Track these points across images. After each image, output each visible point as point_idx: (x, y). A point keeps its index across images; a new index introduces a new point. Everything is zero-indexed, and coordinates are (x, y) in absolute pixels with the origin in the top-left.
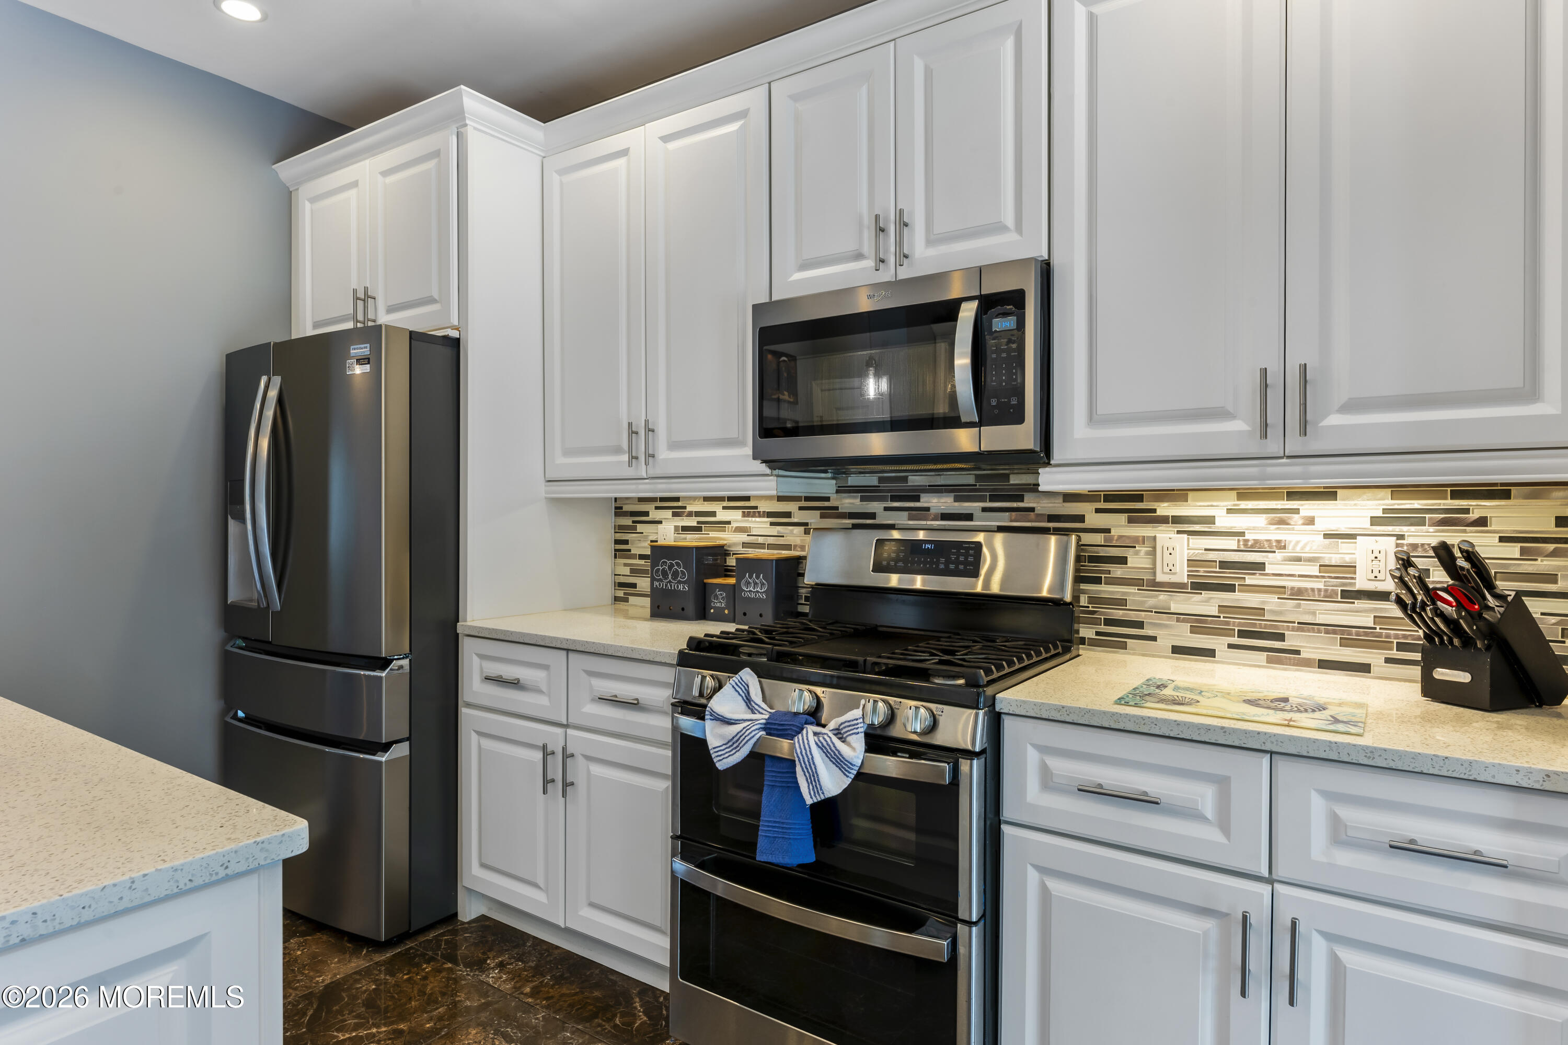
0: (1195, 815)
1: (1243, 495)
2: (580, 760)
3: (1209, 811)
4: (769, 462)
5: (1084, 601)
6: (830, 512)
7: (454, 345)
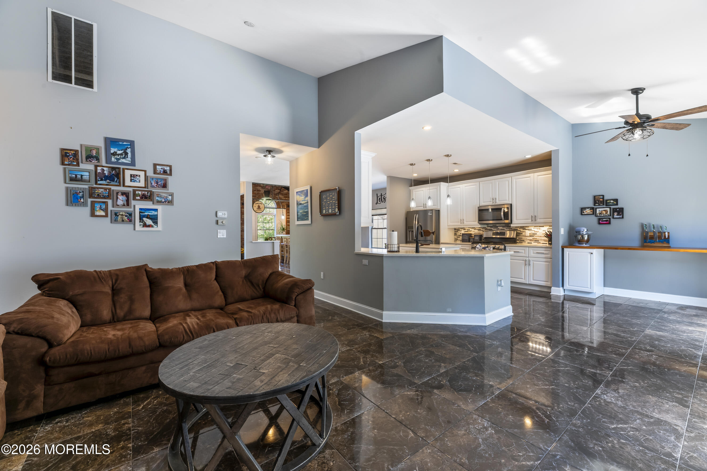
0: (523, 253)
1: (535, 227)
3: (524, 252)
4: (480, 224)
5: (517, 238)
6: (487, 229)
7: (439, 210)
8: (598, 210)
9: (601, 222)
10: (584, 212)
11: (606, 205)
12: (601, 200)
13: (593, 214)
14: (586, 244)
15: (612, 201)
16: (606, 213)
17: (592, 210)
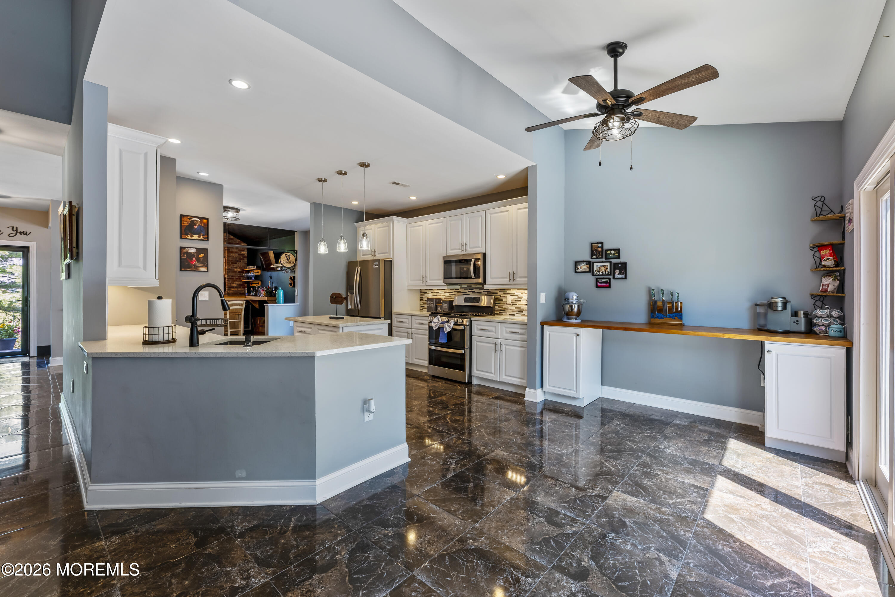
0: (492, 332)
1: (518, 289)
2: (414, 334)
3: (494, 331)
4: (446, 283)
5: (497, 307)
6: (459, 292)
7: (391, 261)
8: (595, 264)
9: (599, 284)
10: (578, 269)
11: (606, 259)
12: (600, 249)
13: (590, 272)
14: (576, 319)
15: (613, 252)
16: (606, 271)
17: (588, 266)
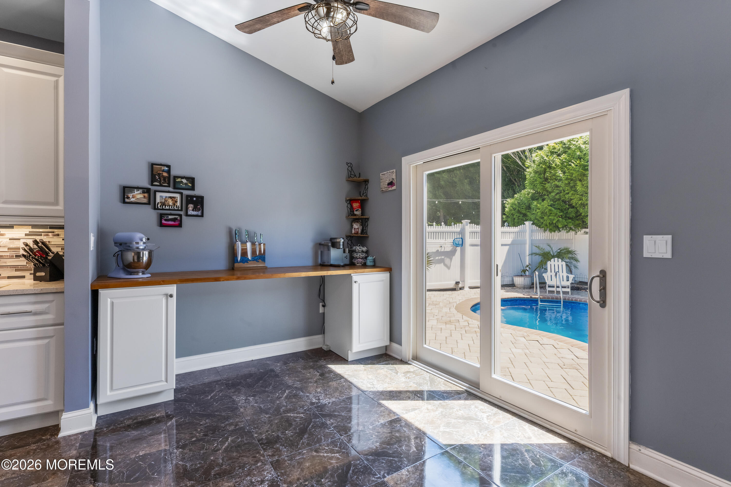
8: (158, 195)
9: (164, 222)
10: (128, 198)
11: (175, 188)
12: (165, 174)
13: (149, 203)
14: (143, 273)
15: (184, 181)
16: (174, 204)
17: (146, 195)
